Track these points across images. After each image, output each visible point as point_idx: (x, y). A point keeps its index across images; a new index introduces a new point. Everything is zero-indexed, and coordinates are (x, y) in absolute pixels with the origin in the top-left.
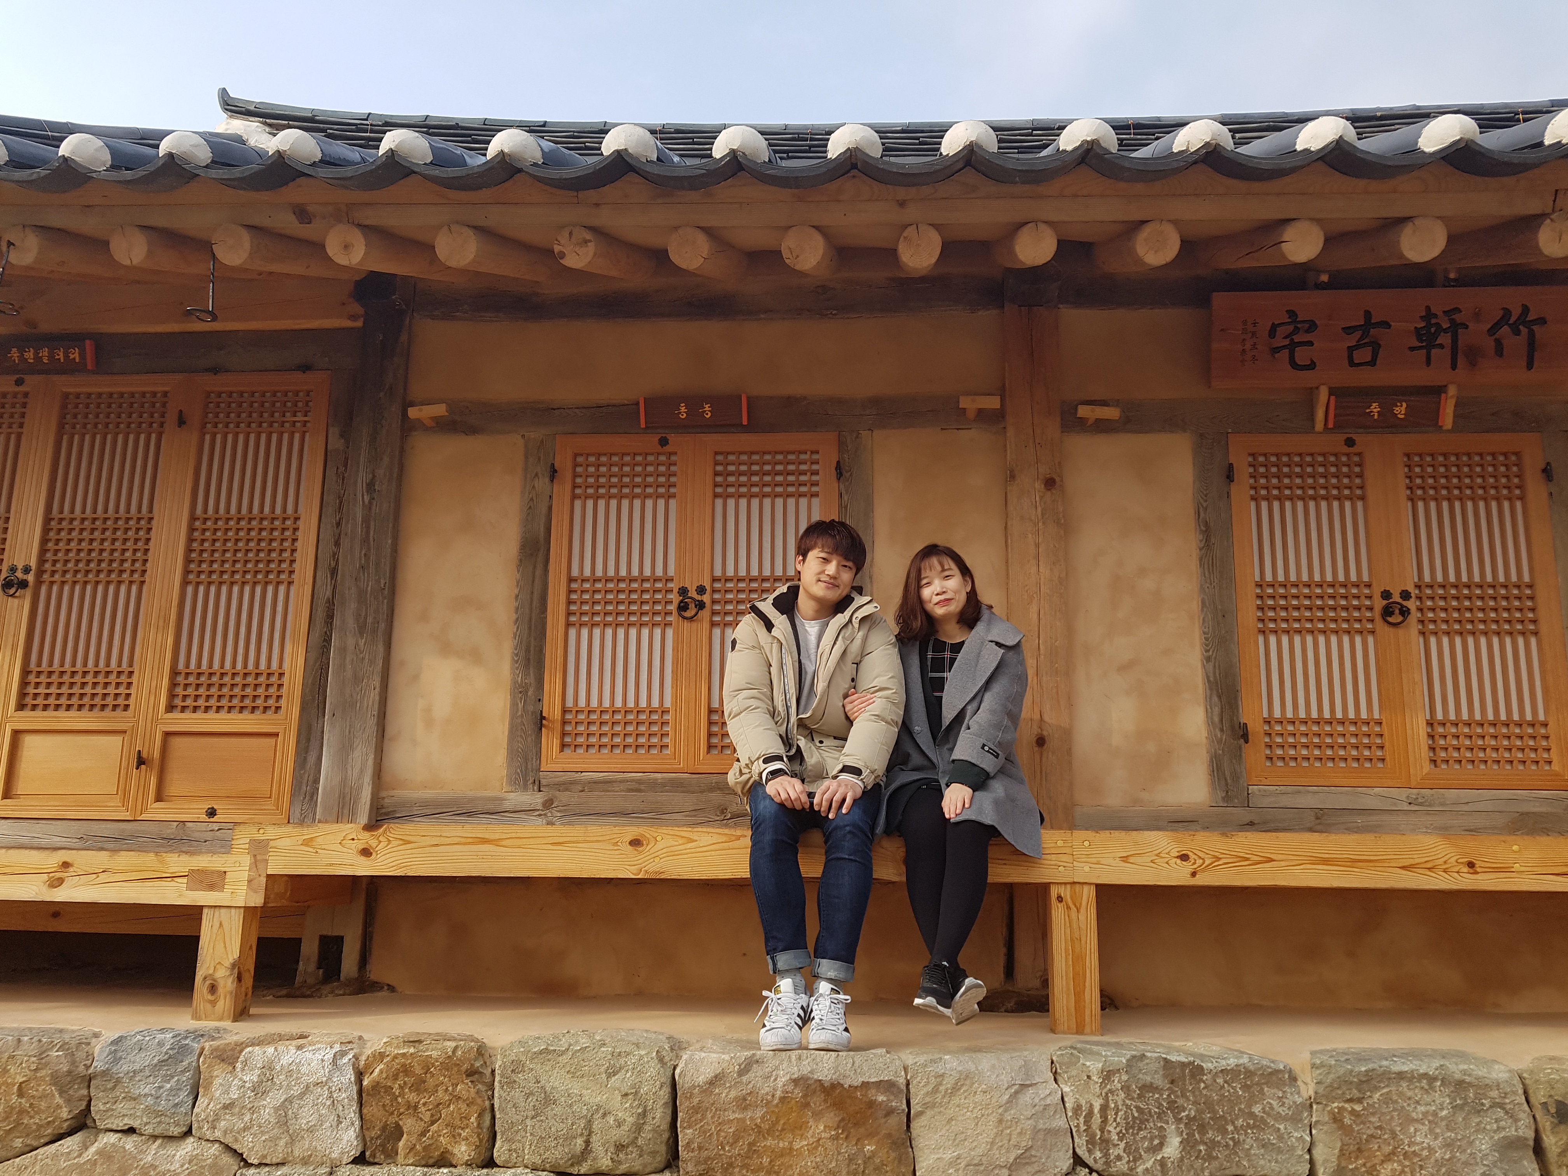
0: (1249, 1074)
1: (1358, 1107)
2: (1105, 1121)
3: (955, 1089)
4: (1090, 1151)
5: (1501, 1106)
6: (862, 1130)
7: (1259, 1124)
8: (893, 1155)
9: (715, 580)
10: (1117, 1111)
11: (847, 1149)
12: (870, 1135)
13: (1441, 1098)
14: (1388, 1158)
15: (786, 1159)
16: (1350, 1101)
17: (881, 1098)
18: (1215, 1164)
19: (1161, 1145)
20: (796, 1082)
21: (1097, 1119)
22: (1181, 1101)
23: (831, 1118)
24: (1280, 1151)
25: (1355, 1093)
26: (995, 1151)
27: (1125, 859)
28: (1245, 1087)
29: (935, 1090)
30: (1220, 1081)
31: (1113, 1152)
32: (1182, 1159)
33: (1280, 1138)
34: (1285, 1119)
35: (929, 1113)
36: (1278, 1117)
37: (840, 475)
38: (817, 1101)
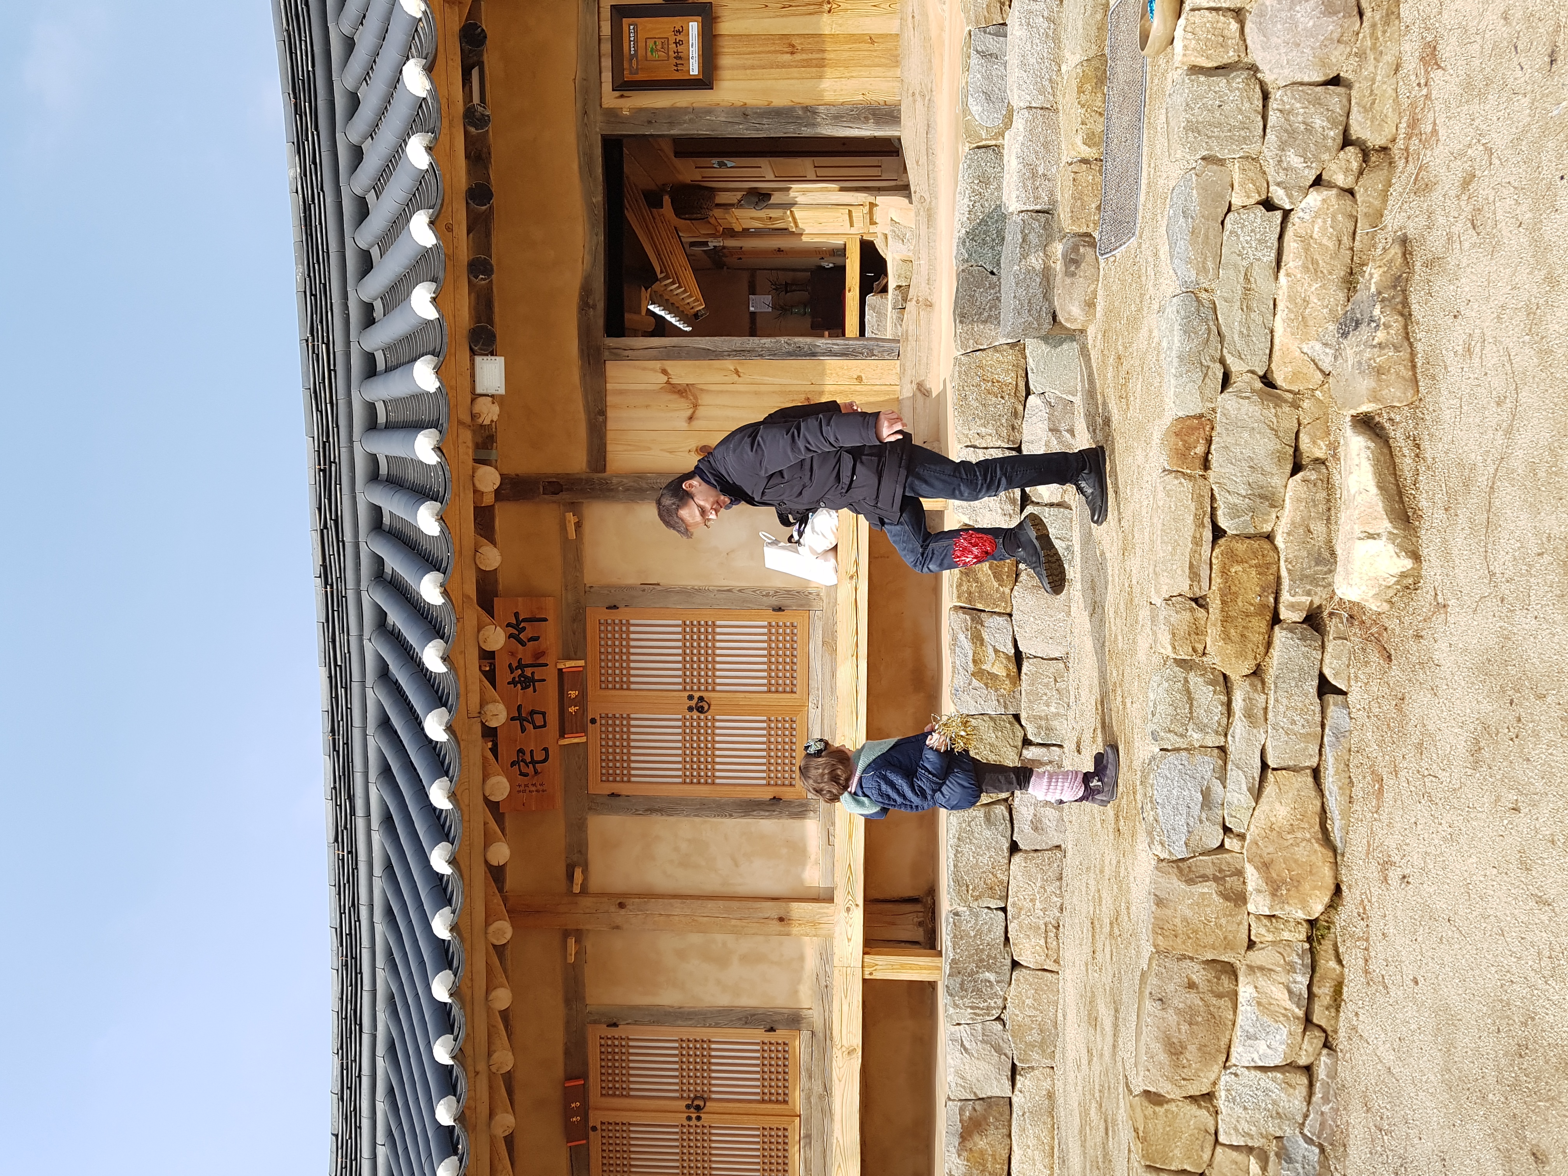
0: (955, 936)
1: (971, 887)
2: (979, 1008)
3: (963, 1078)
4: (993, 1015)
5: (969, 822)
6: (983, 1123)
7: (979, 933)
8: (995, 1108)
9: (682, 1097)
10: (973, 1002)
11: (992, 1130)
12: (985, 1118)
13: (966, 849)
14: (995, 876)
15: (997, 1157)
16: (968, 891)
17: (967, 1114)
18: (998, 956)
19: (989, 982)
20: (959, 1156)
21: (977, 1011)
22: (969, 971)
23: (977, 1138)
24: (992, 924)
25: (964, 888)
26: (992, 1062)
27: (849, 940)
28: (962, 938)
29: (964, 1087)
30: (959, 951)
31: (993, 1005)
32: (996, 972)
33: (986, 923)
34: (976, 920)
35: (974, 1090)
36: (976, 924)
37: (615, 1025)
38: (969, 1145)
